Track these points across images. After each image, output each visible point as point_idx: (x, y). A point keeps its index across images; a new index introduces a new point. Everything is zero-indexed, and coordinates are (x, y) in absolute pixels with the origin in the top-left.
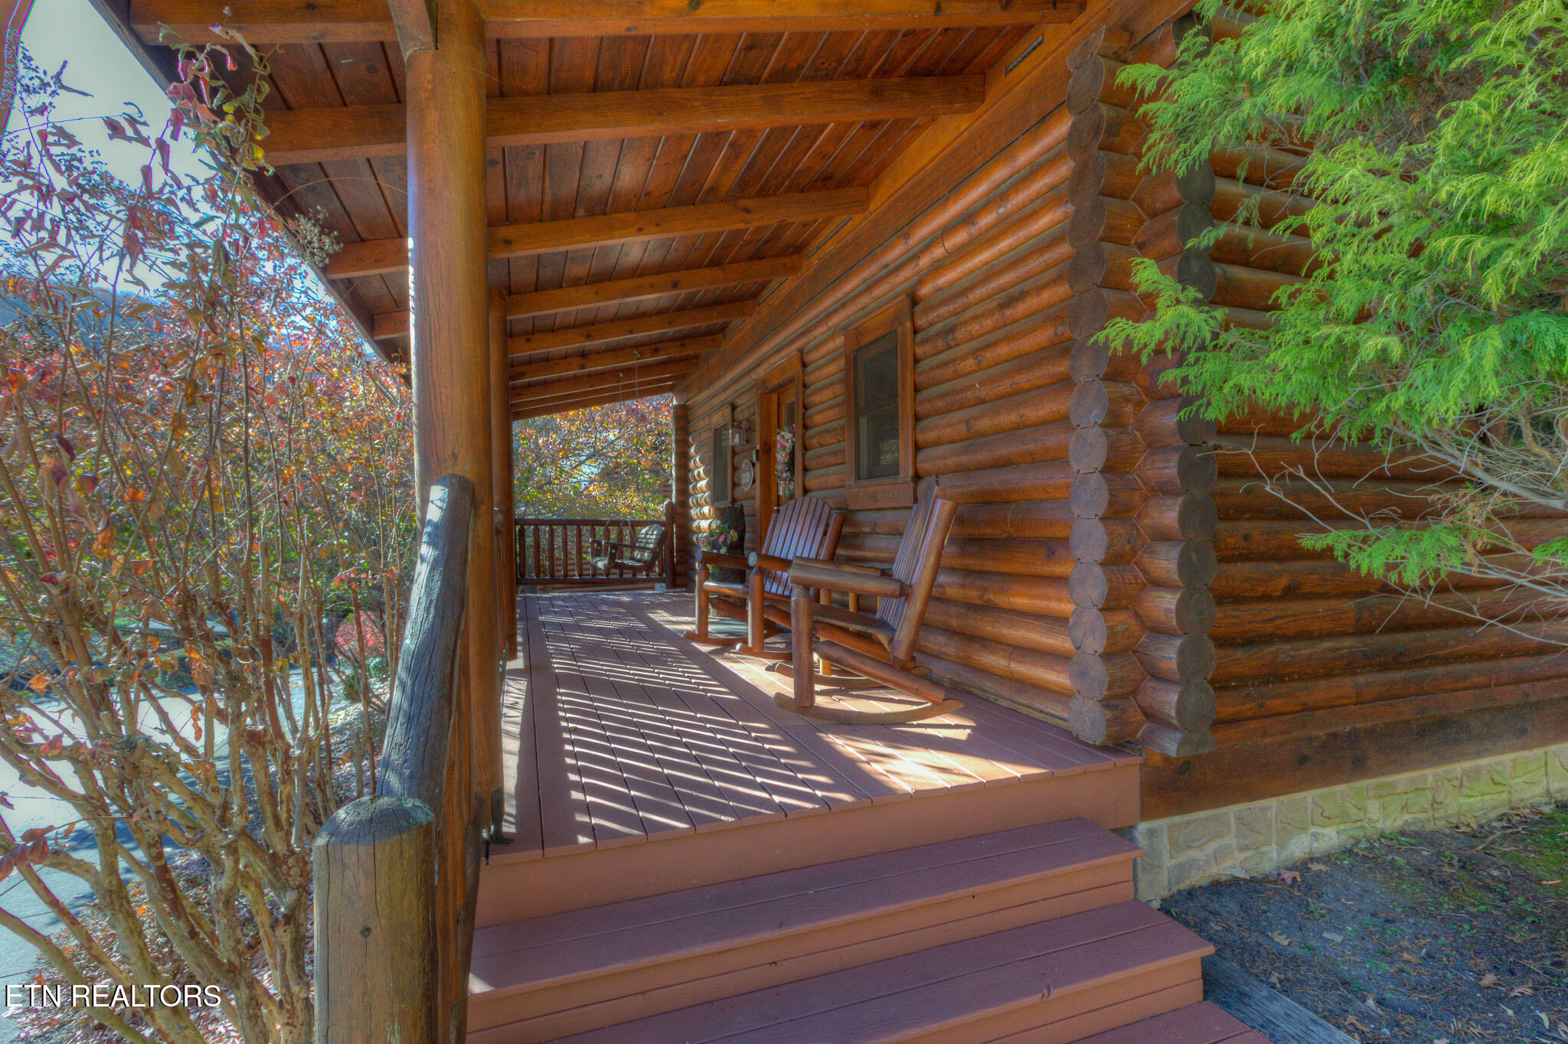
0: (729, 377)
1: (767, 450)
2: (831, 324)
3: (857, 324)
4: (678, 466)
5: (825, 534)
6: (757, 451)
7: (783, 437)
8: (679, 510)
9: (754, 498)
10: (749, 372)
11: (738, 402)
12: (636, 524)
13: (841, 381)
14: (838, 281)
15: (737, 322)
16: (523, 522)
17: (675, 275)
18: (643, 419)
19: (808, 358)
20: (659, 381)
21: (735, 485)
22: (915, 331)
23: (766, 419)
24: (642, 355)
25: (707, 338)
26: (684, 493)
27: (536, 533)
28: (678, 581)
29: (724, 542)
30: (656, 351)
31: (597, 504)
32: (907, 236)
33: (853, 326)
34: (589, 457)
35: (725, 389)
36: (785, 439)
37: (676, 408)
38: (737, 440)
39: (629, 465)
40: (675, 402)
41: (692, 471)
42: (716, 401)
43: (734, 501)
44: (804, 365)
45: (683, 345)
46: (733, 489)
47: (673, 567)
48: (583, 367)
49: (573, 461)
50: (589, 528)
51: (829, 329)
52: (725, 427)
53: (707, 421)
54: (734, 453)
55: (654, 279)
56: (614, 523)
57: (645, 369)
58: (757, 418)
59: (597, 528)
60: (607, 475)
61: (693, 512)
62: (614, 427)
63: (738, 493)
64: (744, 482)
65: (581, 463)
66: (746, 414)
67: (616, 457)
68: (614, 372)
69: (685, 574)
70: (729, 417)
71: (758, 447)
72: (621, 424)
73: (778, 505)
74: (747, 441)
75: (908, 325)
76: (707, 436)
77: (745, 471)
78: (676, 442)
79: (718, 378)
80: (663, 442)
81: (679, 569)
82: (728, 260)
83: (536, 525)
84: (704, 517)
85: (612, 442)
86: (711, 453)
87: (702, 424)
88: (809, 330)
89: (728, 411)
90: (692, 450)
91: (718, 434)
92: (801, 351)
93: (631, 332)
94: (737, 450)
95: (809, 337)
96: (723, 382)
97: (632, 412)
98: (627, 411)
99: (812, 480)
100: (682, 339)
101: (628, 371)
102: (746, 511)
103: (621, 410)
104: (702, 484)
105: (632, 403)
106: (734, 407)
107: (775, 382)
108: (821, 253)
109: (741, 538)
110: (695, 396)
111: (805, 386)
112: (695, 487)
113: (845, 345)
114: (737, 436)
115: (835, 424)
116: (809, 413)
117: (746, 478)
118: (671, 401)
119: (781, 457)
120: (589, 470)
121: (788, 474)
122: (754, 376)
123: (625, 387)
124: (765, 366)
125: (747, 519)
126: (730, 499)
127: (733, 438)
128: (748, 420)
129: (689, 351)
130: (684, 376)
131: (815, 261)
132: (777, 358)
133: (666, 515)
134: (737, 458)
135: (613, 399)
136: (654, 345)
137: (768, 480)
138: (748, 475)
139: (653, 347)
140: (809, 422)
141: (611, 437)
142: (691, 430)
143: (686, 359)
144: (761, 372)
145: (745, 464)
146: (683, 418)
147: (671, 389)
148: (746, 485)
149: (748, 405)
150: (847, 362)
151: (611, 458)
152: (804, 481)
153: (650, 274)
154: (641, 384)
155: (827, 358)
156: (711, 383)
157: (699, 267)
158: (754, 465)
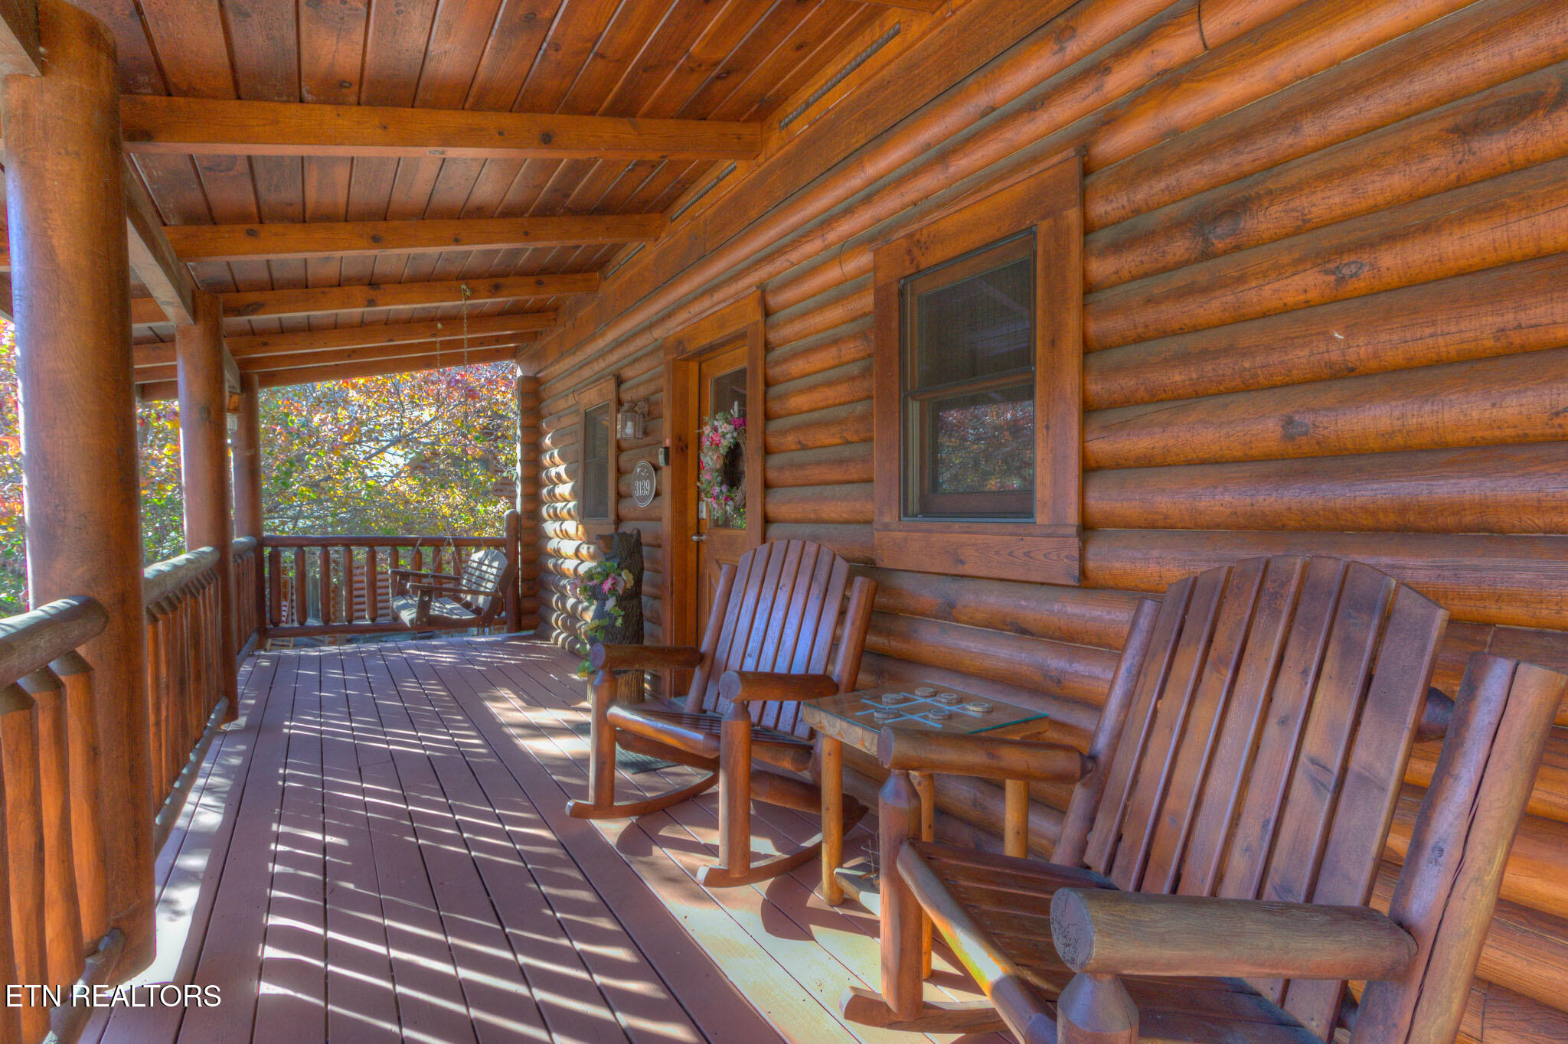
0: (611, 336)
1: (684, 450)
2: (832, 236)
3: (915, 226)
4: (524, 462)
5: (842, 613)
6: (667, 449)
7: (715, 429)
8: (526, 523)
9: (660, 519)
10: (650, 327)
11: (628, 373)
12: (463, 543)
13: (862, 335)
14: (855, 157)
15: (634, 245)
16: (279, 544)
17: (546, 120)
18: (471, 393)
19: (773, 301)
20: (498, 340)
21: (620, 496)
22: (1088, 229)
23: (680, 401)
24: (475, 293)
25: (579, 276)
26: (533, 499)
27: (300, 560)
28: (525, 622)
29: (613, 589)
30: (496, 289)
31: (407, 502)
32: (1068, 32)
33: (902, 233)
34: (394, 442)
35: (602, 354)
36: (719, 432)
37: (525, 380)
38: (629, 429)
39: (451, 456)
40: (519, 373)
41: (547, 468)
42: (587, 372)
43: (619, 520)
44: (767, 313)
45: (539, 283)
46: (617, 502)
47: (518, 601)
48: (371, 303)
49: (370, 446)
50: (388, 549)
51: (826, 248)
52: (604, 408)
53: (571, 401)
54: (619, 449)
55: (508, 120)
56: (426, 542)
57: (479, 318)
58: (664, 397)
59: (401, 550)
60: (419, 466)
61: (550, 527)
62: (429, 405)
63: (625, 508)
64: (637, 493)
65: (383, 450)
66: (643, 391)
67: (433, 444)
68: (428, 321)
69: (533, 612)
70: (612, 396)
71: (668, 442)
72: (439, 401)
73: (699, 533)
74: (646, 433)
75: (1073, 215)
76: (573, 421)
77: (640, 478)
78: (522, 427)
79: (593, 338)
80: (499, 426)
81: (527, 604)
82: (645, 108)
83: (301, 546)
84: (566, 535)
85: (427, 424)
86: (579, 446)
87: (562, 404)
88: (780, 251)
89: (611, 385)
90: (548, 441)
91: (590, 420)
92: (763, 289)
93: (457, 241)
94: (624, 444)
95: (780, 263)
96: (601, 343)
97: (452, 384)
98: (449, 383)
99: (781, 505)
100: (540, 273)
101: (451, 320)
102: (645, 538)
103: (439, 378)
104: (564, 489)
105: (454, 371)
106: (619, 381)
107: (704, 341)
108: (814, 112)
109: (638, 582)
110: (552, 364)
111: (768, 347)
112: (551, 493)
113: (875, 268)
114: (629, 424)
115: (842, 412)
116: (774, 391)
117: (642, 488)
118: (512, 371)
119: (711, 460)
120: (395, 459)
121: (724, 488)
122: (658, 333)
123: (445, 345)
124: (683, 316)
125: (645, 550)
126: (612, 517)
127: (624, 427)
128: (647, 400)
129: (550, 295)
130: (536, 336)
131: (801, 127)
132: (706, 302)
133: (508, 529)
134: (624, 457)
135: (427, 363)
136: (494, 278)
137: (684, 495)
138: (646, 484)
139: (494, 281)
140: (775, 407)
141: (426, 416)
142: (544, 411)
143: (539, 310)
144: (673, 327)
145: (641, 467)
146: (533, 395)
147: (513, 354)
148: (644, 499)
149: (644, 379)
150: (878, 302)
151: (425, 444)
152: (764, 505)
153: (496, 108)
154: (472, 342)
155: (818, 298)
156: (579, 345)
157: (593, 113)
158: (656, 468)
